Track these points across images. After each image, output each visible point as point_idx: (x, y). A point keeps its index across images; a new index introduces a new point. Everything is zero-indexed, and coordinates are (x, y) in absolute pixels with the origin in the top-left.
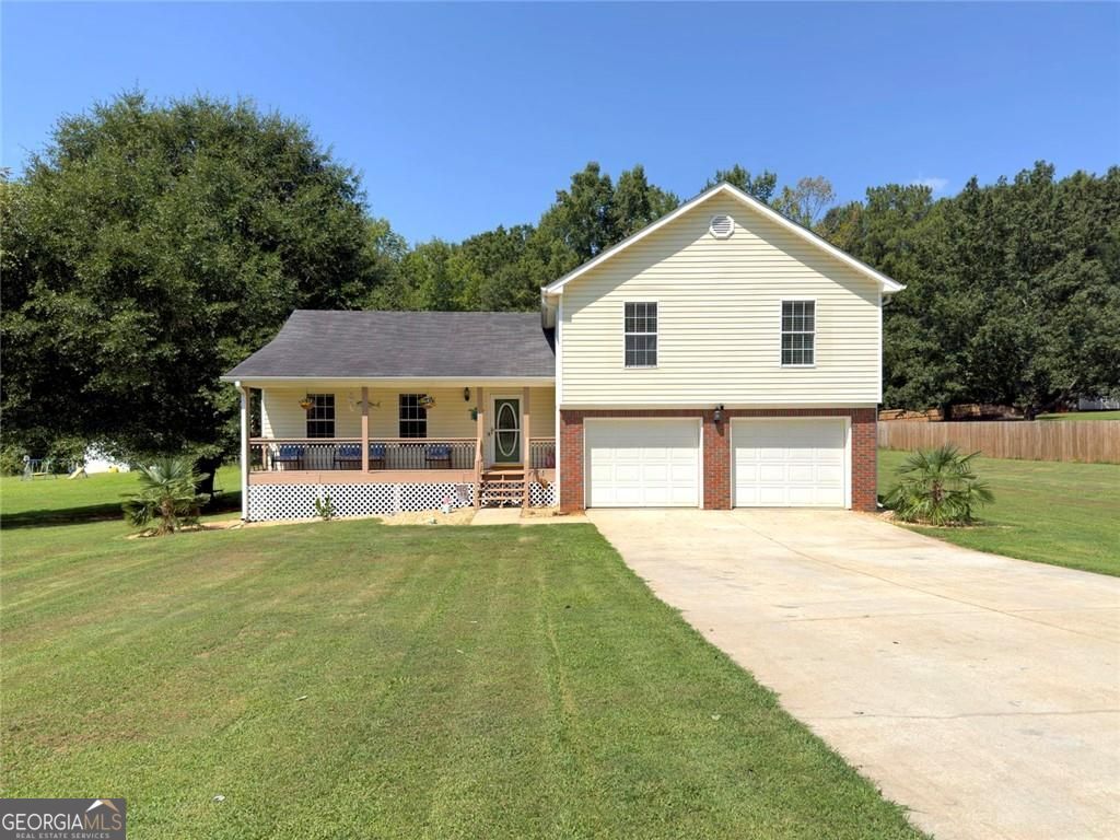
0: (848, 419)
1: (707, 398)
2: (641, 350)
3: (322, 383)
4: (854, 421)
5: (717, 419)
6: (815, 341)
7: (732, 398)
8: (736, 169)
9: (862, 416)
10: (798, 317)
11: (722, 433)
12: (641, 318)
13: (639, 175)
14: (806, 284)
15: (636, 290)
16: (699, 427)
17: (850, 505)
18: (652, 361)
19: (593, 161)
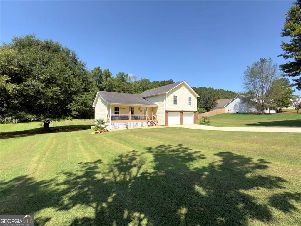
0: (193, 113)
1: (181, 110)
2: (175, 103)
4: (194, 113)
5: (182, 112)
6: (191, 103)
7: (184, 110)
9: (195, 112)
10: (190, 99)
11: (182, 114)
12: (175, 97)
14: (191, 96)
15: (175, 94)
16: (180, 113)
17: (193, 123)
18: (176, 104)
19: (99, 66)
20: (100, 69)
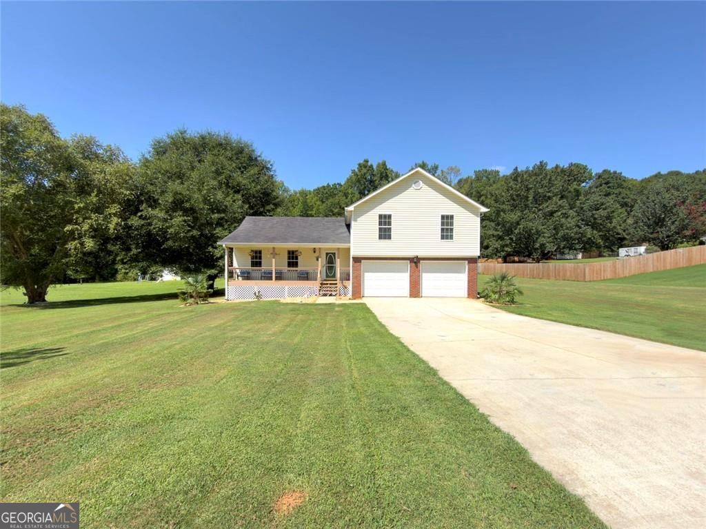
0: (467, 262)
1: (410, 254)
2: (385, 234)
3: (257, 245)
4: (469, 263)
5: (415, 261)
6: (454, 231)
7: (421, 254)
8: (423, 162)
9: (472, 261)
10: (447, 221)
11: (417, 267)
12: (385, 220)
13: (384, 164)
14: (450, 208)
15: (383, 209)
16: (408, 265)
17: (467, 296)
18: (389, 237)
19: (366, 158)
20: (369, 164)
